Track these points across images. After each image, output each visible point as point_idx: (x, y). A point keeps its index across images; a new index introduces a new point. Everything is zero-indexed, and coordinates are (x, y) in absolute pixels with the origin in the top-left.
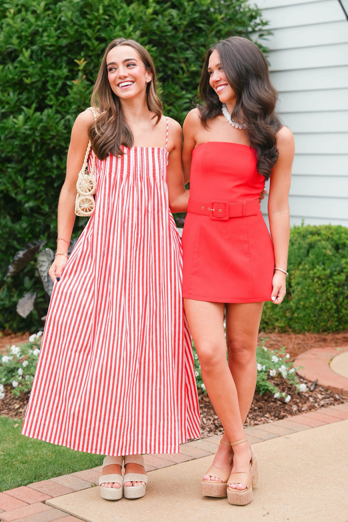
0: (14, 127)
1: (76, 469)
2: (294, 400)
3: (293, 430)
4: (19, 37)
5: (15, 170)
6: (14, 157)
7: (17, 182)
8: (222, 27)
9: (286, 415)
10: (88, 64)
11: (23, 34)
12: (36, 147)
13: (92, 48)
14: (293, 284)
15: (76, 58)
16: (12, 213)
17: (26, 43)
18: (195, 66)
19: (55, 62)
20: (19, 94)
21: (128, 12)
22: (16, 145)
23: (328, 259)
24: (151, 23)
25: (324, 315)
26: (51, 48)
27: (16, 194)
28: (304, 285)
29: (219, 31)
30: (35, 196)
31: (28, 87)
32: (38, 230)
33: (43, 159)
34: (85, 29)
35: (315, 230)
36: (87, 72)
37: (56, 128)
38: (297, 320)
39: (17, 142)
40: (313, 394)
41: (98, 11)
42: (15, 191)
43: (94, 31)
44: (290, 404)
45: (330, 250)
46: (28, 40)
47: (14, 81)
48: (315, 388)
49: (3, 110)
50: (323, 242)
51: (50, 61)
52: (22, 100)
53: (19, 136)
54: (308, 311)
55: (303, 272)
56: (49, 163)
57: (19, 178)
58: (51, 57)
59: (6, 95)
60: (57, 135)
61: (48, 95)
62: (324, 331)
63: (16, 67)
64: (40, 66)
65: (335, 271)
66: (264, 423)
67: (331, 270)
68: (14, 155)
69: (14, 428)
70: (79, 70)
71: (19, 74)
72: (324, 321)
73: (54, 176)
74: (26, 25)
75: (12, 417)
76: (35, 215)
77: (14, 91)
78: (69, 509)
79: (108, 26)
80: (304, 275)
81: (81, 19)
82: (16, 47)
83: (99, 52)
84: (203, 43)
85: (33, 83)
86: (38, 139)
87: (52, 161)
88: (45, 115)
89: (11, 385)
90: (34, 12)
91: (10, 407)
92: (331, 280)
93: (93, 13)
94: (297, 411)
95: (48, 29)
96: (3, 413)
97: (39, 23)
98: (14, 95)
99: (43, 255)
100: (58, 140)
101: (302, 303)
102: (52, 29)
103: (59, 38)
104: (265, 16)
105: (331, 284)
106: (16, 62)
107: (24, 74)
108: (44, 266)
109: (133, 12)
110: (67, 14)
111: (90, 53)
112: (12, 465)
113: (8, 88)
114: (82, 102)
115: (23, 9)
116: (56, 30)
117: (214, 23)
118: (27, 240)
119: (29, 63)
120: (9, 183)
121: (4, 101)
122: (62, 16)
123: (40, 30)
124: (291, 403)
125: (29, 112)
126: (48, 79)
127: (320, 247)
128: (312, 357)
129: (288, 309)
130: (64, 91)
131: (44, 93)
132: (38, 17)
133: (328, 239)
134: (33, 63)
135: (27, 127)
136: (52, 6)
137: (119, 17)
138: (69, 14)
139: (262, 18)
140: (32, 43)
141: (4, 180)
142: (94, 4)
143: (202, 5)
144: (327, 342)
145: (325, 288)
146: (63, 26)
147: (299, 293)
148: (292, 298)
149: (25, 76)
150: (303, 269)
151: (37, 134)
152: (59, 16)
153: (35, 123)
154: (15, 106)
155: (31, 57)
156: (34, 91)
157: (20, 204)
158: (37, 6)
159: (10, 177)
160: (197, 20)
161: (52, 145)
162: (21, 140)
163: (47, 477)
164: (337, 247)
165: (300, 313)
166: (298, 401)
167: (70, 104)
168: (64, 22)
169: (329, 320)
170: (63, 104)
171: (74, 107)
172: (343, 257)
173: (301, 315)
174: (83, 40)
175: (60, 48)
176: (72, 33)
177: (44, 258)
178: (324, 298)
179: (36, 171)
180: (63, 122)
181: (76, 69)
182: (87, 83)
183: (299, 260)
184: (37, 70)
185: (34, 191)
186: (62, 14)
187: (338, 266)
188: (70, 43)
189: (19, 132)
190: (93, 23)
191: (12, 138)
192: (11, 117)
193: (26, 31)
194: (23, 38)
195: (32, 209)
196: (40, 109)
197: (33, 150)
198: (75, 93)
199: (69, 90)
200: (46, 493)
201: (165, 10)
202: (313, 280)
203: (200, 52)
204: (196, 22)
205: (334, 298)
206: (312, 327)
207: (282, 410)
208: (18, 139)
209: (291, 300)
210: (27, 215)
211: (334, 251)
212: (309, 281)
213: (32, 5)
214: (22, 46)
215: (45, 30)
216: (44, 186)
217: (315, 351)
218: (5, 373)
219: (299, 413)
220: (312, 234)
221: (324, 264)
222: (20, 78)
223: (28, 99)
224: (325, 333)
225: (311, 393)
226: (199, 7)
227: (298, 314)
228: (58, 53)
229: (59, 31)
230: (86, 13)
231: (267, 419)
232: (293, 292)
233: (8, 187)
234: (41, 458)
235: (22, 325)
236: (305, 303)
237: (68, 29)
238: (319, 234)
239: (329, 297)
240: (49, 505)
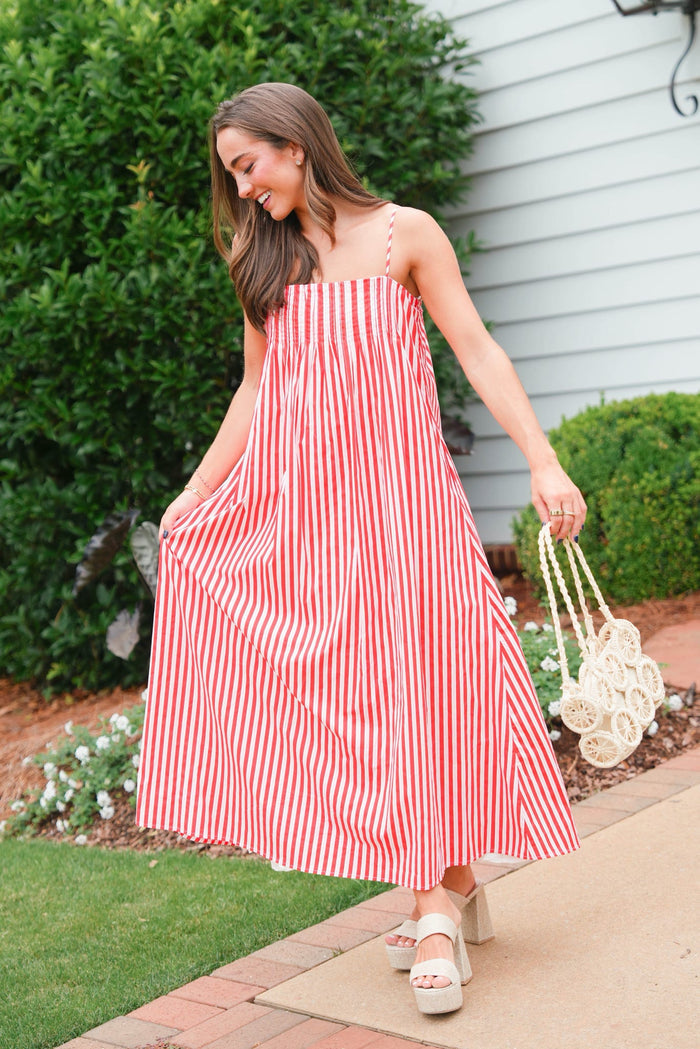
0: (35, 309)
1: (294, 927)
2: (663, 728)
3: (682, 785)
4: (15, 142)
5: (48, 390)
6: (42, 366)
7: (55, 411)
8: (386, 63)
9: (656, 760)
10: (153, 170)
11: (22, 134)
12: (82, 340)
13: (155, 140)
14: (605, 514)
15: (129, 163)
16: (53, 471)
17: (30, 151)
18: (350, 143)
19: (90, 177)
20: (34, 246)
21: (211, 62)
22: (44, 342)
23: (663, 458)
24: (257, 75)
25: (673, 562)
26: (80, 152)
27: (58, 433)
28: (626, 512)
29: (383, 71)
30: (93, 432)
31: (48, 231)
32: (108, 494)
33: (97, 361)
34: (136, 105)
35: (629, 408)
36: (152, 185)
37: (113, 299)
38: (623, 581)
39: (44, 337)
40: (695, 711)
41: (154, 68)
42: (55, 429)
43: (153, 106)
44: (658, 737)
45: (664, 440)
46: (34, 145)
47: (19, 225)
48: (694, 700)
49: (9, 282)
50: (649, 428)
51: (81, 176)
52: (39, 258)
53: (45, 326)
54: (642, 560)
55: (620, 490)
56: (110, 365)
57: (60, 404)
58: (81, 169)
59: (8, 252)
60: (116, 312)
61: (88, 240)
62: (678, 592)
63: (18, 199)
64: (63, 188)
65: (681, 477)
66: (620, 782)
67: (673, 476)
68: (43, 361)
69: (149, 869)
70: (138, 184)
71: (27, 209)
72: (675, 573)
73: (123, 389)
74: (25, 117)
75: (139, 849)
76: (100, 467)
77: (23, 243)
78: (304, 1007)
79: (178, 93)
80: (624, 494)
81: (125, 88)
82: (13, 161)
83: (170, 145)
84: (357, 98)
85: (56, 222)
86: (83, 325)
87: (114, 361)
88: (89, 278)
89: (122, 788)
90: (35, 91)
91: (129, 830)
92: (674, 496)
93: (146, 73)
94: (675, 749)
95: (68, 117)
96: (120, 845)
97: (49, 109)
98: (24, 250)
99: (140, 536)
100: (120, 319)
101: (628, 547)
102: (75, 116)
103: (89, 130)
104: (460, 31)
105: (677, 503)
106: (17, 187)
107: (36, 209)
108: (146, 556)
109: (220, 61)
110: (98, 82)
111: (154, 150)
112: (170, 941)
113: (9, 240)
114: (154, 241)
115: (14, 89)
116: (83, 116)
117: (370, 59)
118: (91, 515)
119: (43, 187)
120: (40, 415)
121: (8, 264)
122: (89, 89)
123: (53, 121)
124: (660, 736)
125: (58, 276)
126: (83, 209)
127: (645, 438)
128: (670, 644)
129: (603, 564)
130: (117, 227)
131: (80, 238)
132: (43, 99)
133: (655, 421)
134: (50, 184)
135: (58, 305)
136: (66, 75)
137: (195, 74)
138: (103, 83)
139: (454, 36)
140: (41, 148)
141: (32, 411)
142: (147, 57)
143: (345, 28)
144: (687, 612)
145: (666, 512)
146: (93, 107)
147: (620, 530)
148: (608, 542)
149: (39, 213)
150: (621, 484)
151: (81, 315)
152: (83, 91)
153: (72, 296)
154: (30, 269)
155: (44, 175)
156: (59, 236)
157: (67, 450)
158: (40, 79)
159: (41, 404)
160: (339, 57)
161: (111, 332)
162: (51, 332)
163: (244, 951)
164: (675, 434)
165: (627, 566)
166: (671, 729)
167: (132, 249)
168: (96, 99)
169: (683, 571)
170: (118, 252)
171: (140, 253)
172: (690, 448)
173: (630, 570)
174: (136, 127)
175: (96, 149)
176: (113, 116)
177: (144, 542)
178: (668, 531)
179: (89, 384)
180: (123, 285)
181: (130, 183)
182: (158, 205)
183: (609, 468)
184: (59, 197)
185: (90, 423)
186: (89, 84)
187: (684, 467)
188: (113, 138)
189: (47, 318)
190: (151, 92)
191: (33, 330)
192: (26, 292)
193: (27, 128)
194: (24, 142)
195: (90, 457)
196: (78, 267)
197: (77, 346)
198: (139, 227)
199: (126, 224)
200: (251, 982)
201: (277, 48)
202: (642, 502)
203: (354, 115)
204: (338, 61)
205: (687, 529)
206: (655, 589)
207: (646, 751)
208: (45, 330)
209: (606, 545)
210: (82, 470)
211: (671, 441)
212: (634, 504)
213: (29, 79)
214: (23, 158)
215: (62, 120)
216: (108, 410)
217: (669, 631)
218: (106, 769)
219: (679, 752)
220: (625, 415)
221: (656, 468)
222: (30, 217)
223: (50, 253)
224: (680, 596)
225: (689, 710)
226: (339, 33)
227: (624, 569)
228: (93, 159)
229: (88, 118)
230: (132, 76)
231: (624, 773)
232: (609, 529)
233: (41, 424)
234: (220, 917)
235: (105, 677)
236: (634, 547)
237: (104, 111)
238: (637, 415)
239: (676, 528)
240: (263, 1005)
